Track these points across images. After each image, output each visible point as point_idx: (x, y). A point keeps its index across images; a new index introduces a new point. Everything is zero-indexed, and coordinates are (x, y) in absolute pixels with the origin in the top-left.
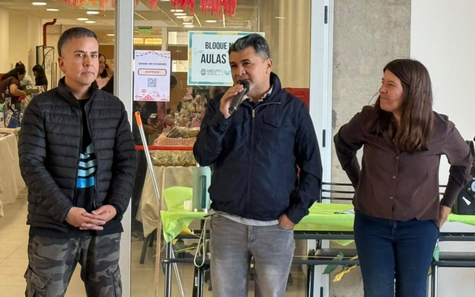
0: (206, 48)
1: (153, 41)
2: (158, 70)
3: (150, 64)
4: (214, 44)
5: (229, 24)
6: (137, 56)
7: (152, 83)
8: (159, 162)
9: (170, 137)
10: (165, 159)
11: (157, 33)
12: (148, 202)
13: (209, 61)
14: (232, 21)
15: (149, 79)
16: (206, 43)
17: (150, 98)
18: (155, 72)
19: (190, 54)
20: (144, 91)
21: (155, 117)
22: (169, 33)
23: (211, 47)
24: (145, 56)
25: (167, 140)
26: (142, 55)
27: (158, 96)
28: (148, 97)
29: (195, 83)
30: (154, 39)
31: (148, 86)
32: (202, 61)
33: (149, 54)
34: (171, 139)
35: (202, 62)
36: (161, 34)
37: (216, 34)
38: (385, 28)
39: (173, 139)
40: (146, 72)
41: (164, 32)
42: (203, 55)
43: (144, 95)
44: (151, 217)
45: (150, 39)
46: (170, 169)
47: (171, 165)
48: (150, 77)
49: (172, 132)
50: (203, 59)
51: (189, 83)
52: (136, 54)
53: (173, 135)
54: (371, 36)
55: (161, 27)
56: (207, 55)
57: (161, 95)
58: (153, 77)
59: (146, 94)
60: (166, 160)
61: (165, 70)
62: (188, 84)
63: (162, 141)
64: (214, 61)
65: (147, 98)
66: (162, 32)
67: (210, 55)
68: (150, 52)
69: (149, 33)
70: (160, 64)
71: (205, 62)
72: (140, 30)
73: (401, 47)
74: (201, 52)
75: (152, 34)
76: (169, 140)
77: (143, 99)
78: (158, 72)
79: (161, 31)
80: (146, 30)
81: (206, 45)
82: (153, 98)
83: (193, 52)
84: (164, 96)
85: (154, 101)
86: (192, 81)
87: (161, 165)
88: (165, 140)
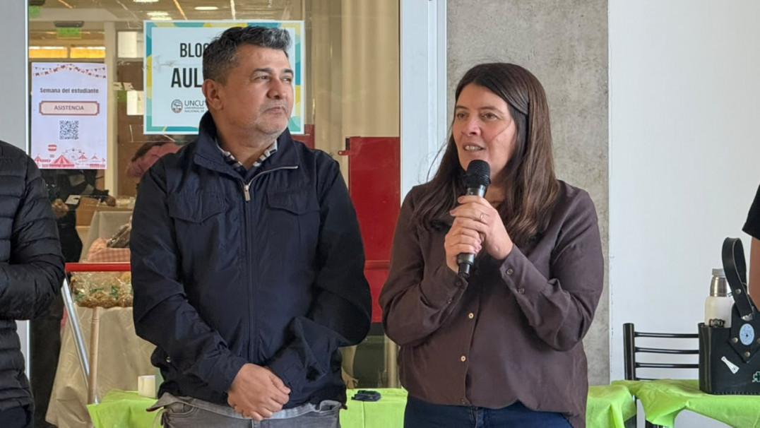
0: (182, 56)
1: (88, 51)
2: (80, 105)
3: (65, 91)
4: (198, 46)
5: (244, 13)
6: (37, 74)
7: (70, 131)
8: (92, 298)
9: (114, 247)
10: (103, 292)
11: (95, 36)
12: (70, 385)
13: (188, 83)
14: (249, 8)
15: (62, 122)
16: (182, 44)
17: (65, 163)
18: (74, 108)
19: (149, 68)
20: (52, 148)
21: (76, 202)
22: (120, 34)
23: (193, 53)
24: (53, 74)
25: (108, 252)
26: (46, 73)
27: (83, 157)
28: (62, 162)
29: (161, 129)
30: (90, 48)
31: (61, 138)
32: (173, 82)
33: (61, 71)
34: (115, 249)
35: (172, 86)
36: (102, 37)
37: (201, 25)
38: (555, 8)
39: (120, 249)
40: (56, 108)
41: (109, 32)
42: (176, 71)
43: (52, 156)
44: (75, 415)
45: (81, 48)
46: (115, 313)
47: (118, 305)
48: (66, 119)
49: (120, 234)
50: (176, 80)
51: (148, 130)
52: (34, 71)
53: (120, 242)
54: (525, 25)
55: (102, 23)
56: (184, 70)
57: (89, 156)
58: (71, 119)
59: (57, 155)
60: (107, 293)
61: (96, 102)
62: (145, 132)
63: (98, 254)
64: (199, 83)
65: (59, 163)
66: (104, 33)
67: (191, 70)
68: (63, 67)
69: (77, 35)
70: (85, 91)
71: (180, 86)
72: (59, 29)
73: (589, 47)
74: (170, 64)
75: (85, 37)
76: (113, 252)
77: (51, 165)
78: (82, 108)
79: (103, 30)
80: (72, 29)
81: (182, 50)
82: (73, 162)
83: (154, 64)
84: (95, 157)
85: (75, 168)
86: (153, 125)
87: (98, 305)
88: (103, 253)
